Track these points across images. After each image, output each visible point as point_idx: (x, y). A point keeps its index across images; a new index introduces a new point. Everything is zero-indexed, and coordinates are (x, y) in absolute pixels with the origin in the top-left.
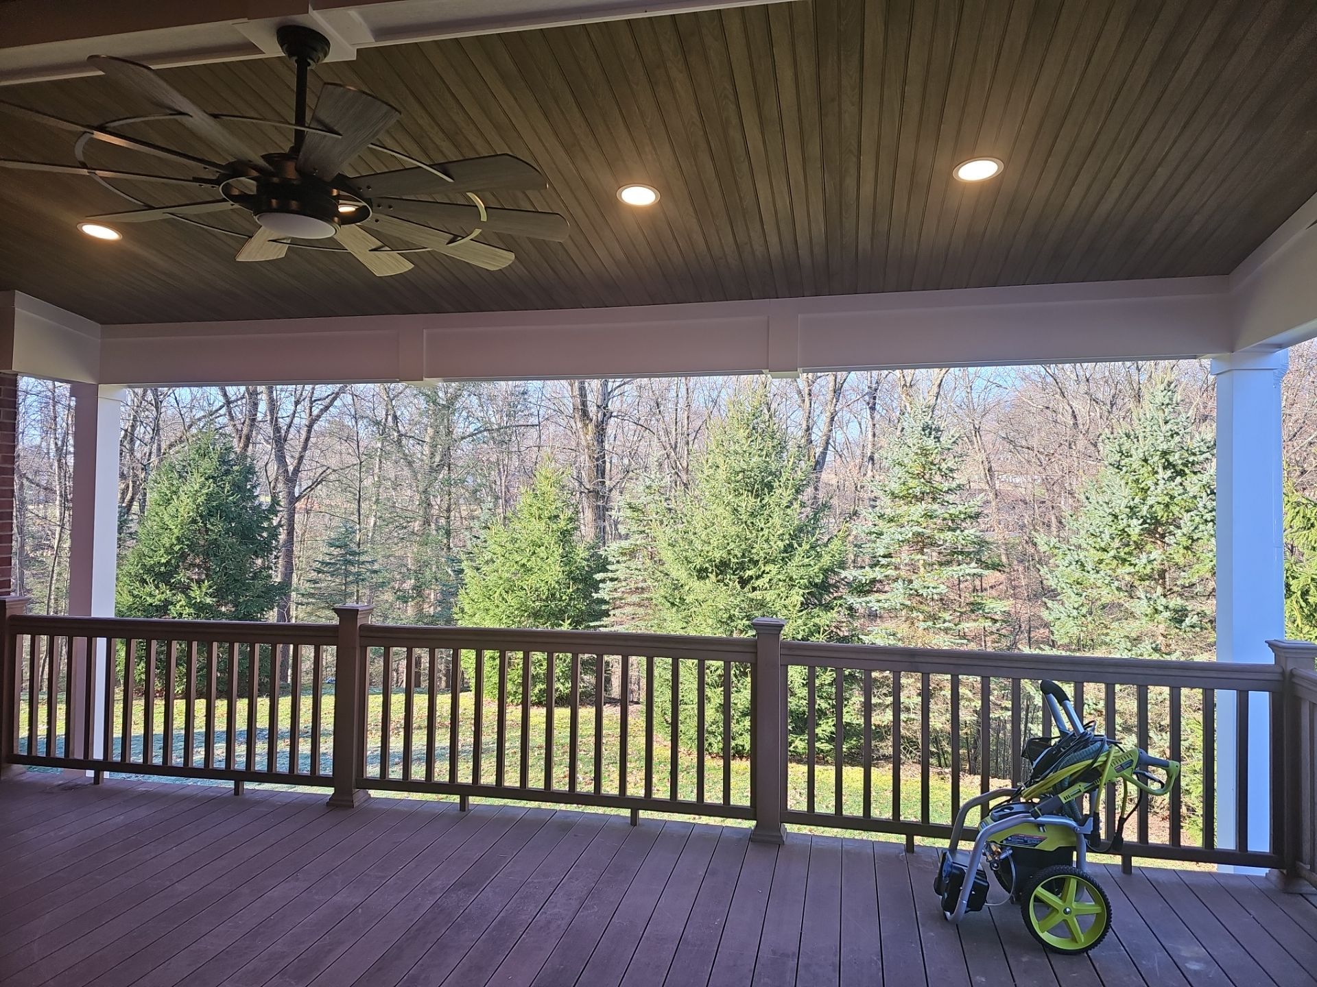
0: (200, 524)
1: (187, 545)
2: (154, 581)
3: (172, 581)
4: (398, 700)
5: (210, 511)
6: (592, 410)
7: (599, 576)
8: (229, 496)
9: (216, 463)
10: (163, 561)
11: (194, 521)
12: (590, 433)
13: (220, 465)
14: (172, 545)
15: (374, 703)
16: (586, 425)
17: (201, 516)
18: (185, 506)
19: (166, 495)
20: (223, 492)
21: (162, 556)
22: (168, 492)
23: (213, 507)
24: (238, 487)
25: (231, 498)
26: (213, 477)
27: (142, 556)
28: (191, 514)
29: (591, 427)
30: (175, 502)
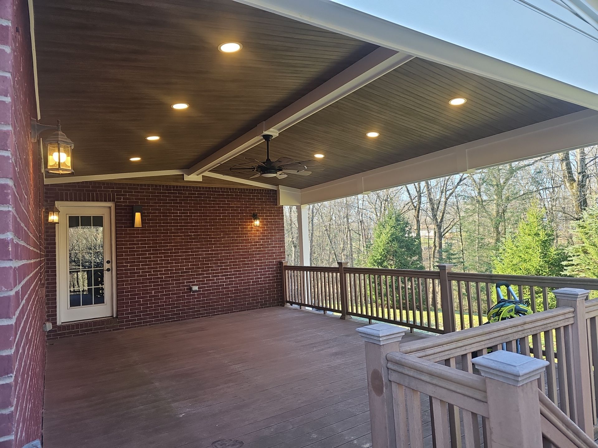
0: (390, 244)
1: (386, 252)
2: (377, 265)
3: (383, 265)
4: (466, 317)
5: (393, 239)
6: (576, 176)
7: (564, 263)
8: (400, 233)
9: (394, 221)
10: (379, 258)
11: (388, 243)
12: (575, 188)
13: (396, 222)
14: (382, 252)
15: (457, 317)
16: (572, 184)
17: (390, 241)
18: (384, 238)
19: (379, 234)
20: (397, 232)
21: (379, 256)
22: (379, 233)
23: (394, 238)
24: (403, 230)
25: (400, 234)
26: (394, 227)
27: (373, 256)
28: (387, 241)
29: (575, 185)
30: (382, 237)
